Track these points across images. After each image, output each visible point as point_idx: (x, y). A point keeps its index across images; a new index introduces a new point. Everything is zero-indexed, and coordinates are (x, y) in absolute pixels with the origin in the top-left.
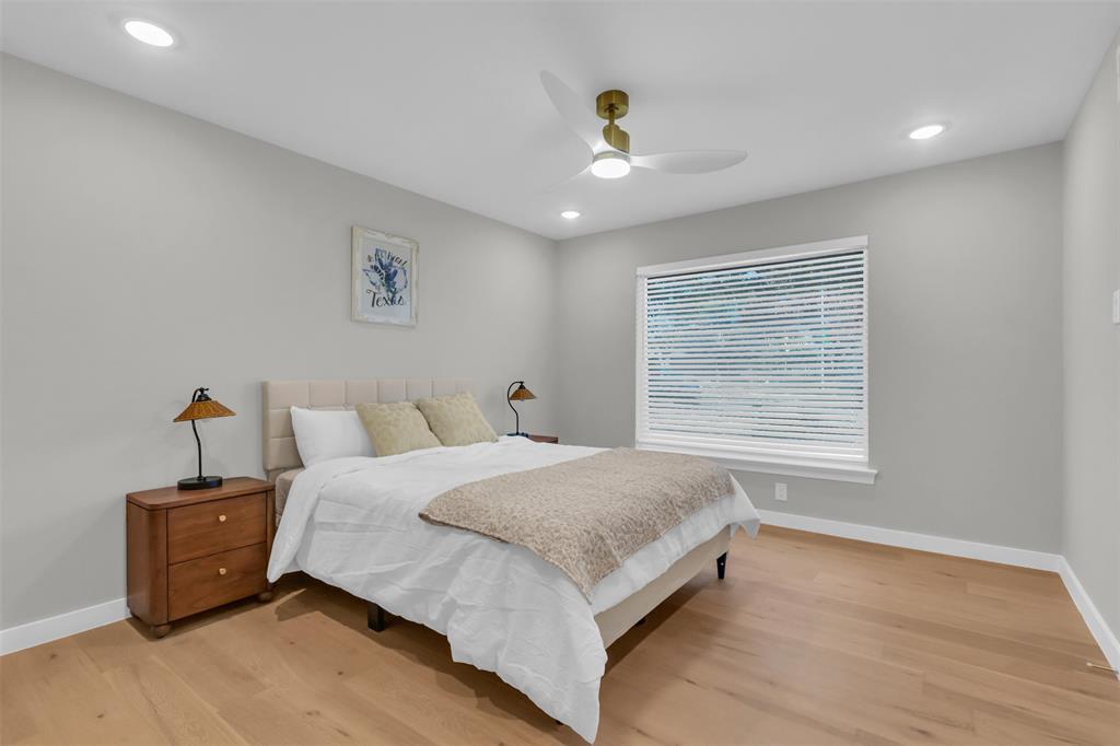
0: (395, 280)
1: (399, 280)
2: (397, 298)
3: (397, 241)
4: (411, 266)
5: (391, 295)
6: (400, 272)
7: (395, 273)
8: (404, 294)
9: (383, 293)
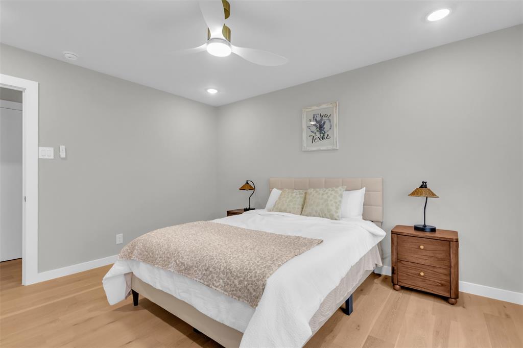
0: (324, 127)
1: (326, 127)
2: (326, 135)
3: (324, 106)
4: (333, 117)
5: (322, 135)
6: (327, 122)
7: (324, 123)
8: (329, 133)
9: (318, 135)
